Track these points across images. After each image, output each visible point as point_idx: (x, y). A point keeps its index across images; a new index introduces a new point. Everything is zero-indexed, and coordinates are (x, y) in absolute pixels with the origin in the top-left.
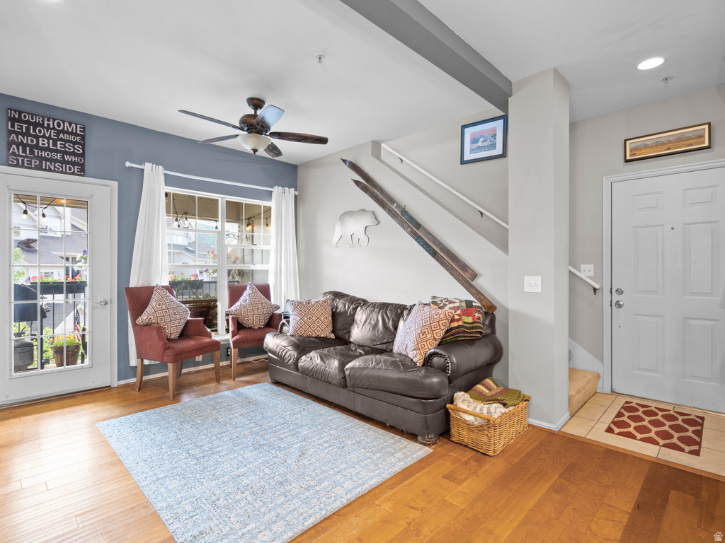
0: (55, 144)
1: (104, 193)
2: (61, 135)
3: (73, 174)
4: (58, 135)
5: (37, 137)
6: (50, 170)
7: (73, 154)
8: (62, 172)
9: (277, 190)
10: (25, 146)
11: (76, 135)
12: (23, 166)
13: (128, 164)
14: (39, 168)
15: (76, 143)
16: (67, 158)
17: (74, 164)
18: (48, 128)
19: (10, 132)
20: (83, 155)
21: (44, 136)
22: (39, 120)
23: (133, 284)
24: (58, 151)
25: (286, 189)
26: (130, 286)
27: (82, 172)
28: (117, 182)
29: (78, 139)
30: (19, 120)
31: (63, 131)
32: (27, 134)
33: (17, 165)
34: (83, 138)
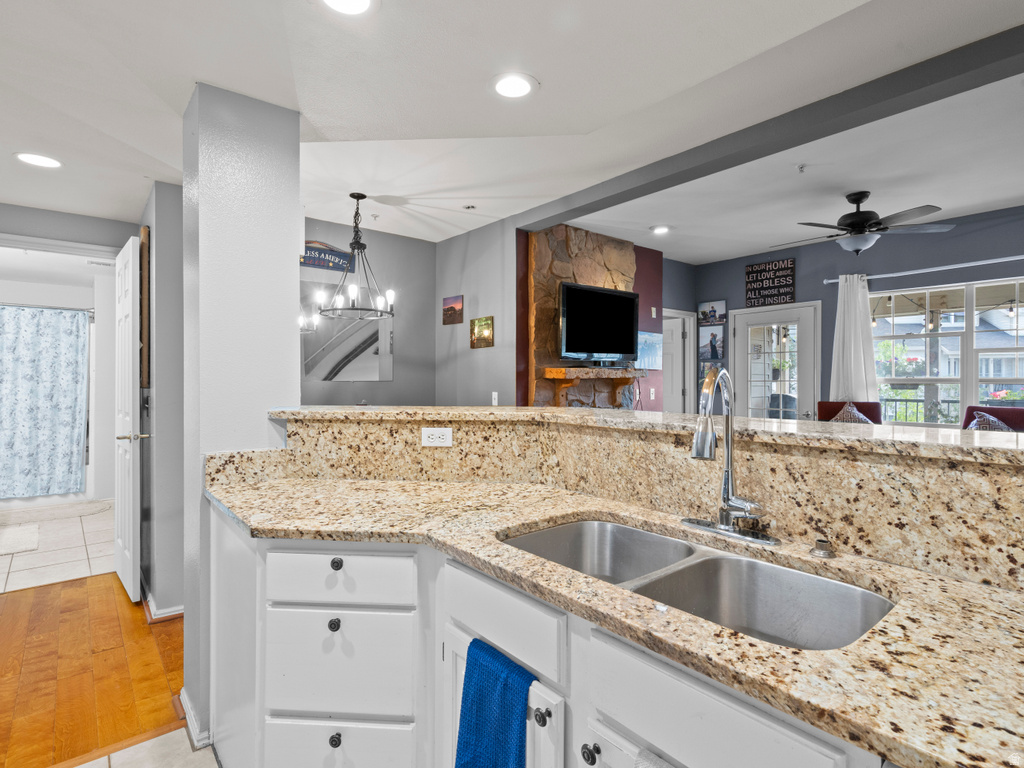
0: (773, 283)
1: (809, 311)
2: (778, 274)
3: (786, 303)
4: (775, 273)
5: (762, 281)
6: (771, 304)
7: (786, 286)
8: (778, 304)
10: (754, 289)
11: (788, 269)
12: (755, 306)
13: (825, 282)
14: (764, 304)
15: (786, 276)
16: (782, 290)
17: (785, 294)
18: (769, 270)
19: (747, 283)
20: (793, 285)
21: (767, 279)
22: (763, 267)
24: (774, 287)
27: (793, 299)
28: (820, 301)
29: (789, 272)
30: (753, 272)
31: (779, 270)
32: (757, 280)
33: (751, 306)
34: (793, 269)
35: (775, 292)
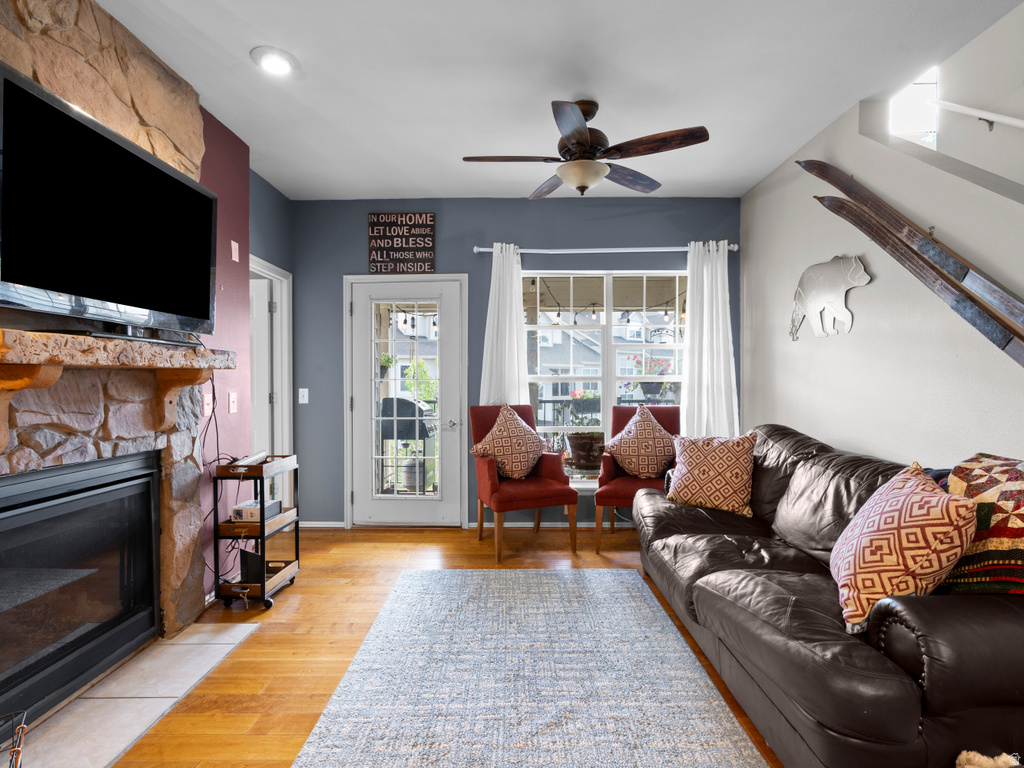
0: (407, 243)
1: (452, 287)
2: (413, 231)
3: (424, 272)
4: (410, 230)
5: (392, 238)
6: (403, 272)
7: (424, 249)
8: (414, 273)
9: (693, 249)
10: (381, 249)
11: (426, 226)
12: (381, 273)
13: (476, 249)
14: (394, 272)
15: (425, 236)
16: (419, 255)
17: (424, 261)
18: (402, 225)
19: (371, 238)
20: (432, 249)
21: (398, 236)
22: (393, 219)
23: (483, 402)
24: (409, 250)
25: (712, 244)
26: (481, 405)
27: (433, 269)
28: (467, 275)
29: (428, 230)
30: (378, 224)
31: (415, 226)
32: (384, 237)
33: (376, 273)
34: (433, 227)
35: (410, 255)
